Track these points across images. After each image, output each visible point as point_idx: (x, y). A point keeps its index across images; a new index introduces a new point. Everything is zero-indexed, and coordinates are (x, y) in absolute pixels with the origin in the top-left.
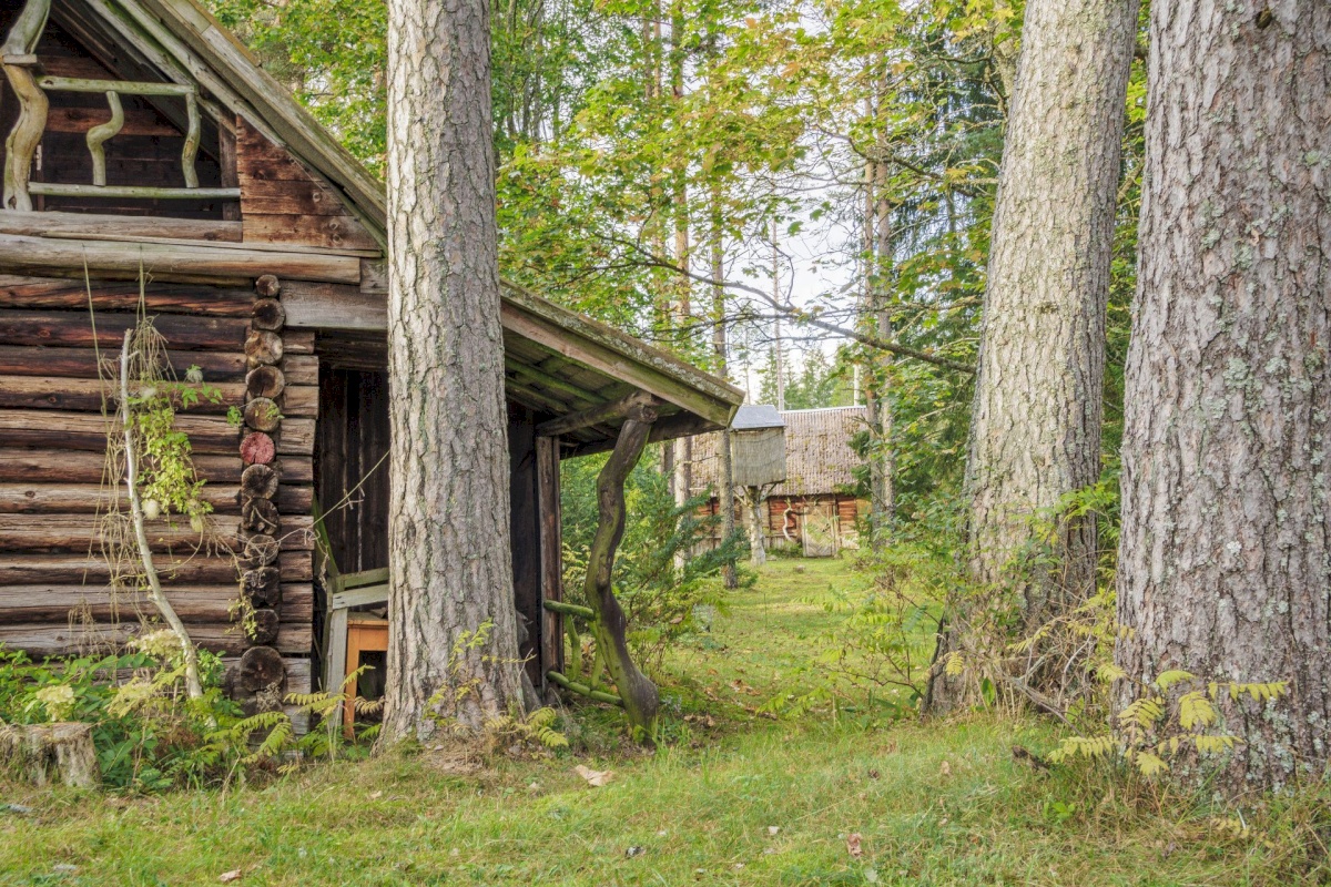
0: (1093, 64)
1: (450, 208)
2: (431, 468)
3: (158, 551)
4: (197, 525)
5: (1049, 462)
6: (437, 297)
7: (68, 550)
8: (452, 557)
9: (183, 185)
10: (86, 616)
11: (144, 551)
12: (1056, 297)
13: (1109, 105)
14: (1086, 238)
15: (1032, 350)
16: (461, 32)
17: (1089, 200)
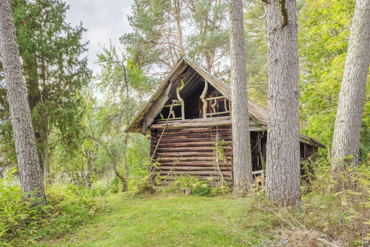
0: (353, 72)
1: (238, 117)
2: (236, 155)
3: (220, 166)
4: (225, 162)
5: (341, 151)
6: (236, 130)
7: (211, 166)
8: (239, 168)
9: (225, 111)
10: (212, 175)
11: (218, 166)
12: (344, 119)
13: (357, 79)
14: (350, 107)
15: (339, 130)
16: (239, 90)
17: (351, 99)
